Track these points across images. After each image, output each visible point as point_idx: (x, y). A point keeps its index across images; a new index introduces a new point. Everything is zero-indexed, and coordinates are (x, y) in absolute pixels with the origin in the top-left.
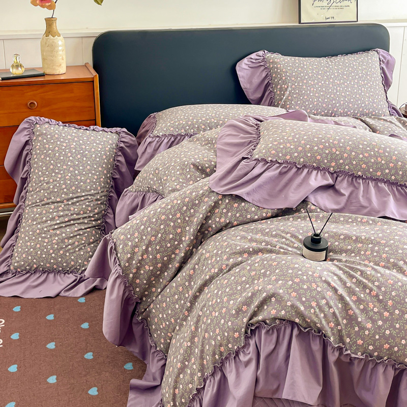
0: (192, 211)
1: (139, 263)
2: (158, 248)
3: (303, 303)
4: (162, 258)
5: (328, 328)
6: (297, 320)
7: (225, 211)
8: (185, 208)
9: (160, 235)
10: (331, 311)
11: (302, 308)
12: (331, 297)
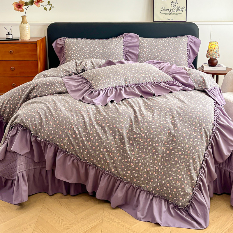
0: (26, 90)
1: (5, 107)
2: (11, 102)
3: (26, 118)
4: (13, 107)
5: (32, 128)
6: (22, 124)
7: (36, 91)
8: (23, 88)
9: (13, 98)
10: (35, 122)
11: (25, 120)
12: (37, 118)
